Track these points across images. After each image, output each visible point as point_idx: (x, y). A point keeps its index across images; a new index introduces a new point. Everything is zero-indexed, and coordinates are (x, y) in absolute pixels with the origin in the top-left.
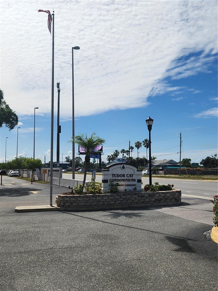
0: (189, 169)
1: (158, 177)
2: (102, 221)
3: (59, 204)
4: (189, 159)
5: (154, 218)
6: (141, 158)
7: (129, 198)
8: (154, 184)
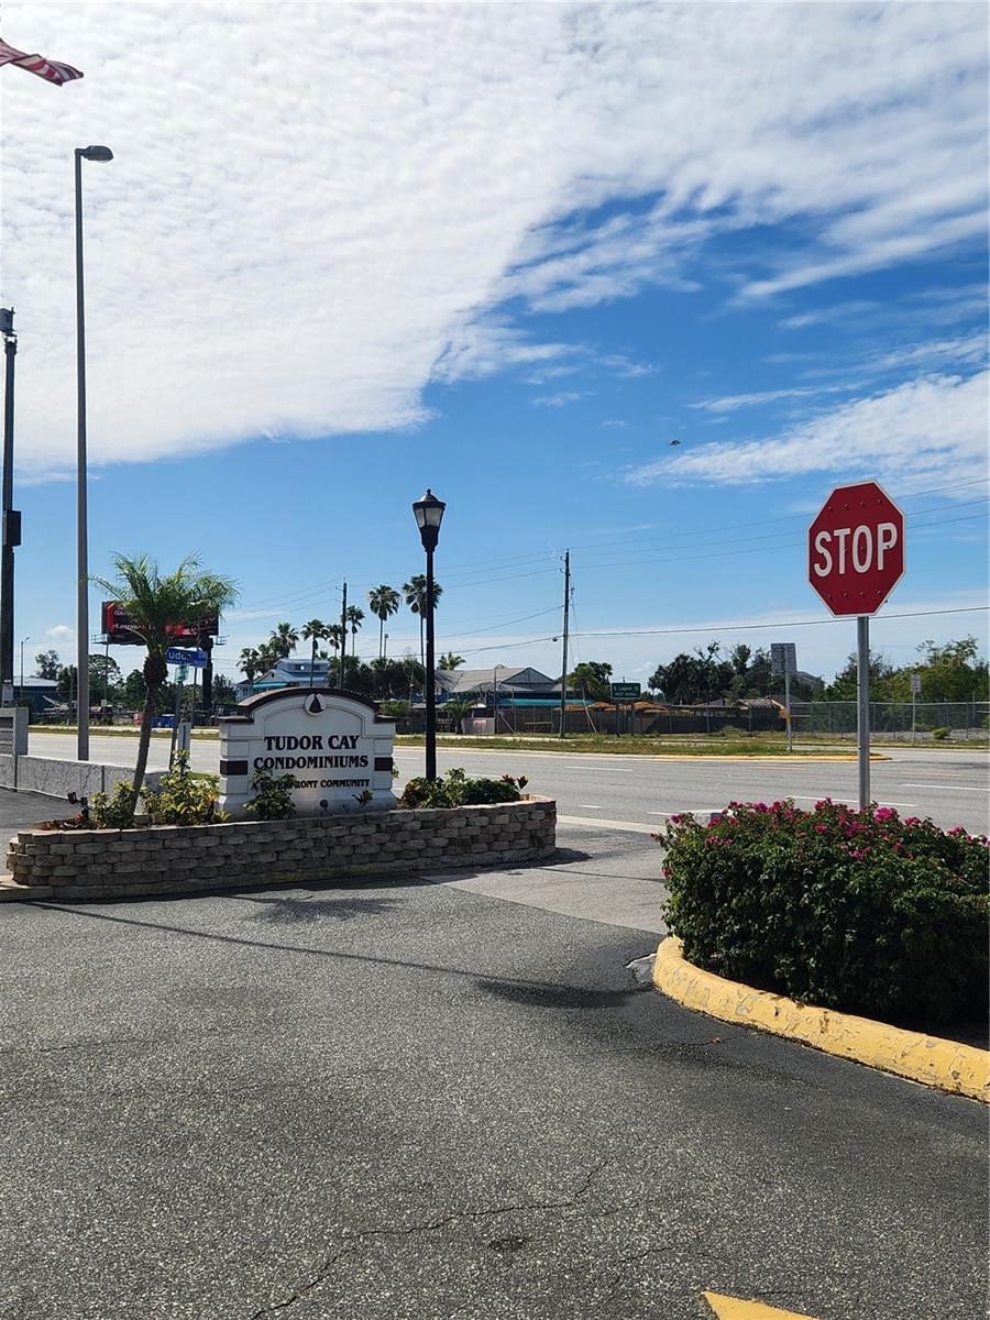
0: (603, 709)
1: (469, 744)
2: (222, 939)
3: (22, 871)
4: (604, 665)
5: (439, 915)
6: (396, 660)
7: (338, 838)
8: (446, 778)
